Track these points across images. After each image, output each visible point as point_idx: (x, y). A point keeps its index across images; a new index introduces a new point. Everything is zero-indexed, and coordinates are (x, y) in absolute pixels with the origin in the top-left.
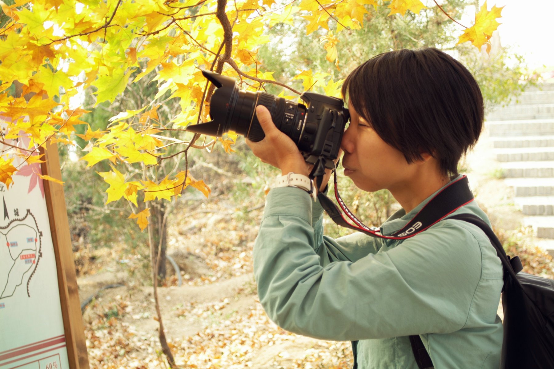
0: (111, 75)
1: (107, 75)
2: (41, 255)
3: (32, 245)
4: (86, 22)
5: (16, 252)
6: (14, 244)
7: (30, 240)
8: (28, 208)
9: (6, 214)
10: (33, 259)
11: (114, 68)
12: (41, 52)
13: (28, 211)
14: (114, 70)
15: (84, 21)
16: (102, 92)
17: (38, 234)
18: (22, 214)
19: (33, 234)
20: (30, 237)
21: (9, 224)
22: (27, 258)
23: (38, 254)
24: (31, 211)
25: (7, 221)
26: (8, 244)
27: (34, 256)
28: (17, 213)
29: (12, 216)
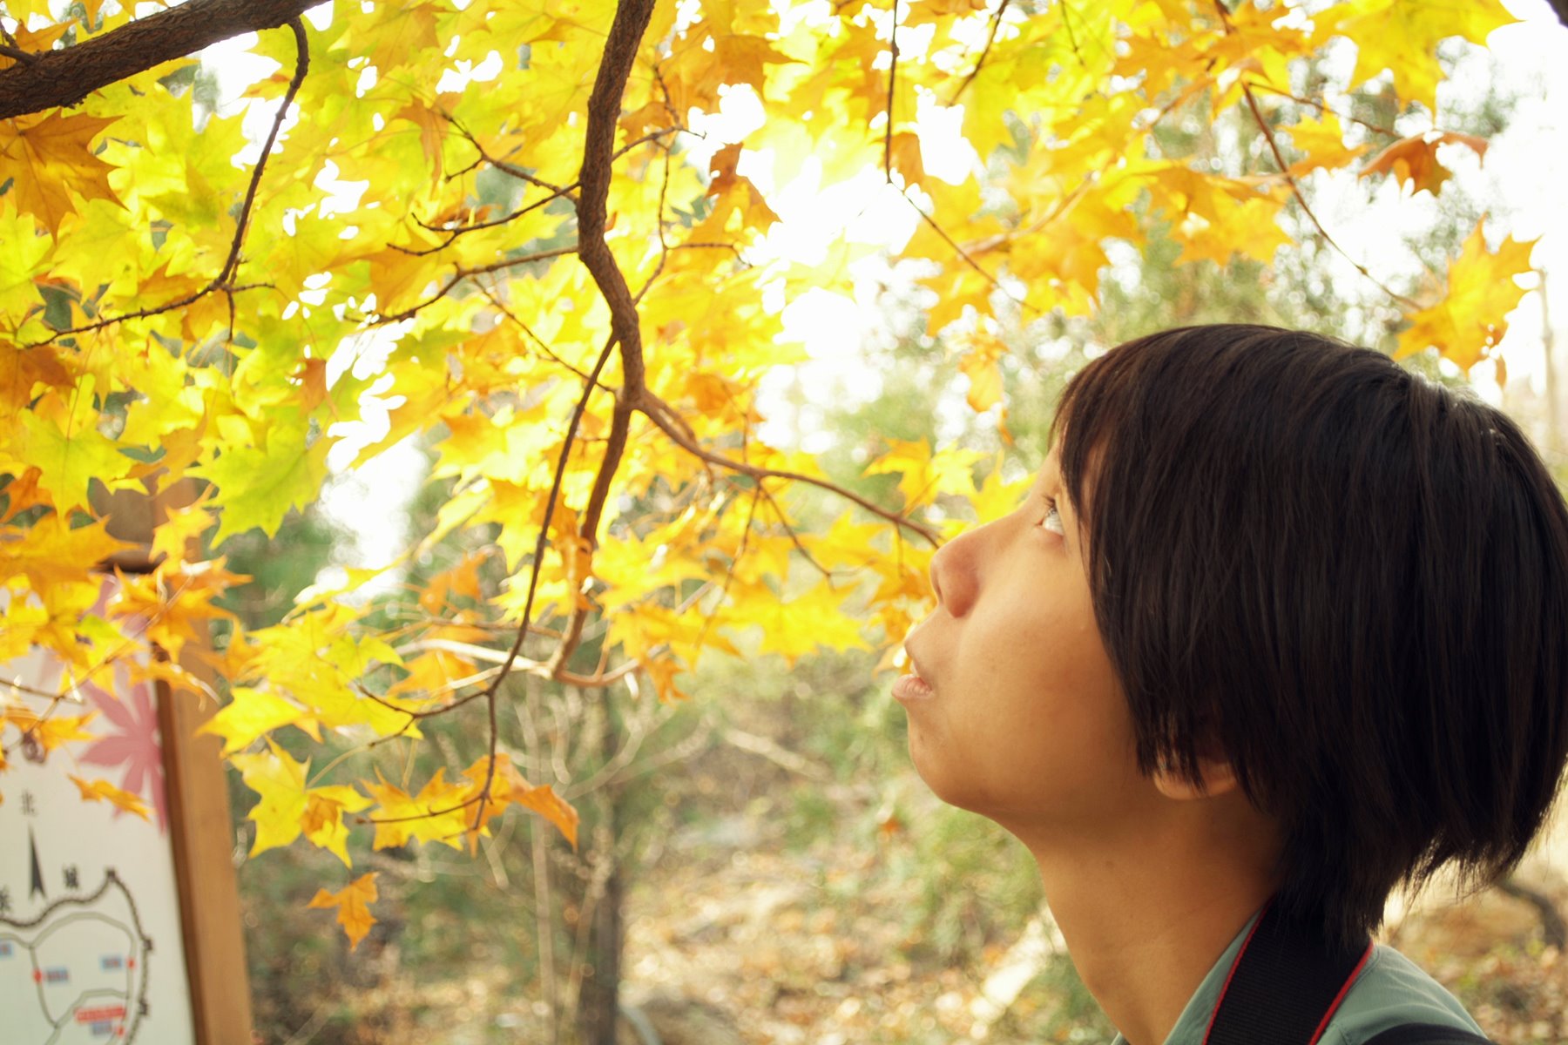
0: (262, 446)
1: (248, 446)
2: (144, 1009)
3: (118, 979)
4: (176, 277)
5: (61, 998)
6: (59, 976)
7: (111, 963)
8: (111, 862)
9: (37, 883)
10: (116, 1022)
11: (269, 423)
12: (26, 369)
13: (111, 875)
14: (271, 430)
15: (169, 273)
16: (238, 501)
17: (140, 945)
18: (90, 882)
19: (124, 946)
20: (111, 952)
21: (45, 915)
22: (98, 1020)
23: (134, 1007)
24: (123, 875)
25: (40, 903)
26: (38, 976)
27: (121, 1012)
28: (72, 879)
29: (55, 887)
